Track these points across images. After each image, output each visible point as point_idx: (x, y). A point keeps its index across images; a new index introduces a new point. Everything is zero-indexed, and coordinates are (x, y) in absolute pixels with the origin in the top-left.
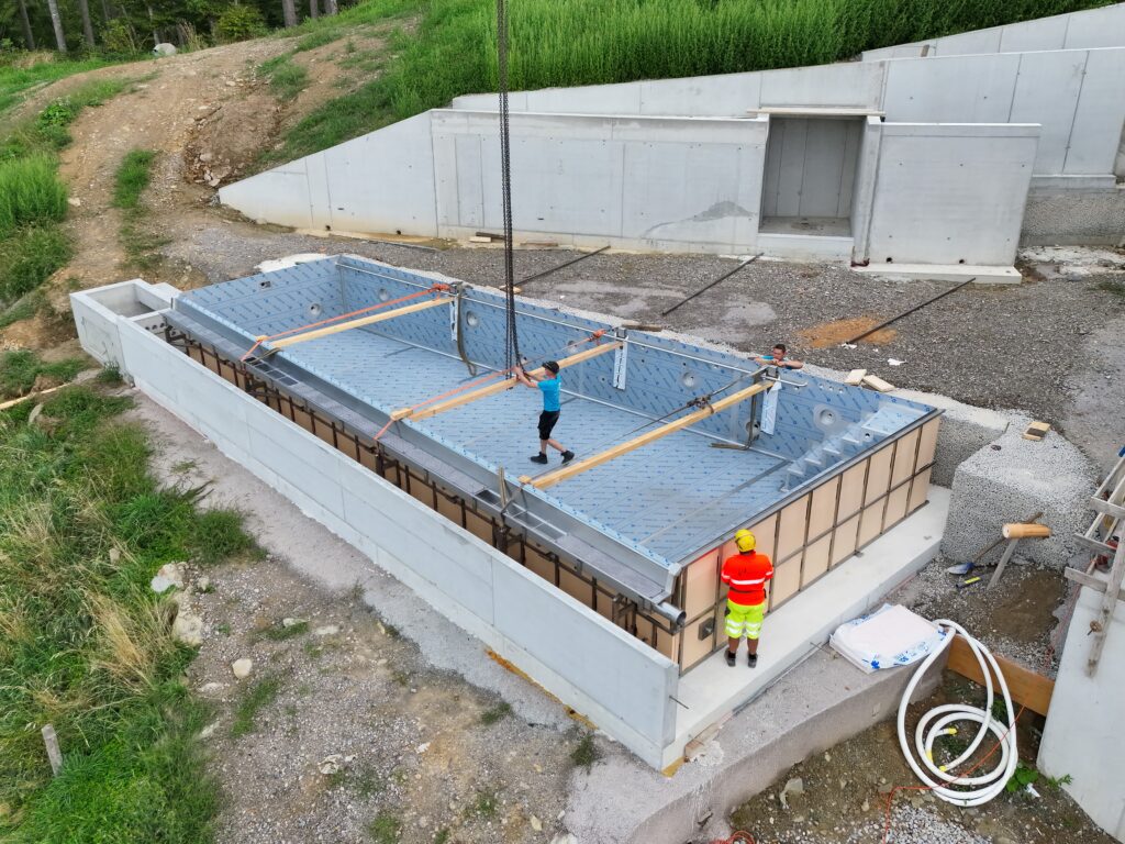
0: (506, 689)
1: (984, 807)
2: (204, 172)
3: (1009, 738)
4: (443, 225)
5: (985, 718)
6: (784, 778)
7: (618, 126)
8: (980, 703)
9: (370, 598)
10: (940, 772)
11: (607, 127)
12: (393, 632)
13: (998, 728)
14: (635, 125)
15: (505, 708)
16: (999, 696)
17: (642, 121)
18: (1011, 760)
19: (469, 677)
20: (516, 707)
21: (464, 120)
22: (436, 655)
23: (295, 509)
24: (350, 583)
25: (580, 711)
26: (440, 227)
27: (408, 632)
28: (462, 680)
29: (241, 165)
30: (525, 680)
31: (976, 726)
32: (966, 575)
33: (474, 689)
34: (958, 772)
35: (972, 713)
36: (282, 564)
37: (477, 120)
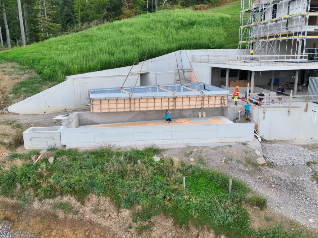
4: (77, 105)
7: (114, 77)
9: (191, 146)
11: (112, 78)
14: (118, 77)
15: (229, 145)
17: (119, 76)
21: (82, 79)
25: (237, 141)
26: (76, 106)
36: (170, 149)
37: (84, 79)
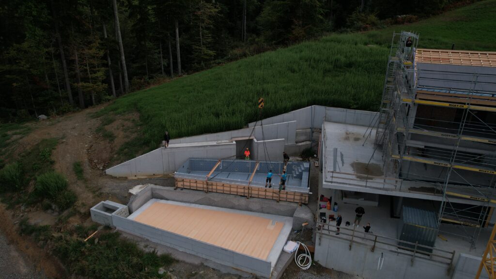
0: (239, 273)
1: (309, 269)
2: (97, 166)
3: (310, 257)
4: (165, 171)
5: (306, 255)
6: (283, 274)
8: (305, 253)
9: (205, 264)
10: (302, 265)
12: (214, 269)
13: (308, 256)
15: (240, 276)
16: (307, 251)
18: (311, 260)
19: (232, 273)
20: (242, 276)
22: (224, 271)
23: (177, 250)
24: (200, 262)
25: (253, 273)
27: (217, 268)
28: (230, 274)
29: (107, 162)
30: (241, 271)
31: (305, 257)
32: (298, 233)
33: (233, 275)
34: (304, 265)
35: (304, 255)
36: (184, 262)
